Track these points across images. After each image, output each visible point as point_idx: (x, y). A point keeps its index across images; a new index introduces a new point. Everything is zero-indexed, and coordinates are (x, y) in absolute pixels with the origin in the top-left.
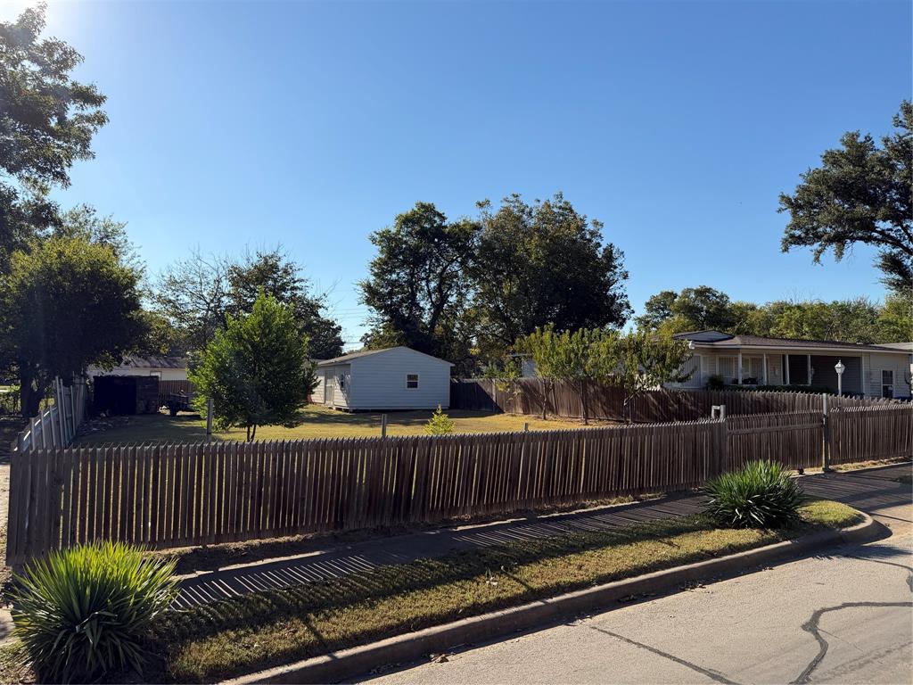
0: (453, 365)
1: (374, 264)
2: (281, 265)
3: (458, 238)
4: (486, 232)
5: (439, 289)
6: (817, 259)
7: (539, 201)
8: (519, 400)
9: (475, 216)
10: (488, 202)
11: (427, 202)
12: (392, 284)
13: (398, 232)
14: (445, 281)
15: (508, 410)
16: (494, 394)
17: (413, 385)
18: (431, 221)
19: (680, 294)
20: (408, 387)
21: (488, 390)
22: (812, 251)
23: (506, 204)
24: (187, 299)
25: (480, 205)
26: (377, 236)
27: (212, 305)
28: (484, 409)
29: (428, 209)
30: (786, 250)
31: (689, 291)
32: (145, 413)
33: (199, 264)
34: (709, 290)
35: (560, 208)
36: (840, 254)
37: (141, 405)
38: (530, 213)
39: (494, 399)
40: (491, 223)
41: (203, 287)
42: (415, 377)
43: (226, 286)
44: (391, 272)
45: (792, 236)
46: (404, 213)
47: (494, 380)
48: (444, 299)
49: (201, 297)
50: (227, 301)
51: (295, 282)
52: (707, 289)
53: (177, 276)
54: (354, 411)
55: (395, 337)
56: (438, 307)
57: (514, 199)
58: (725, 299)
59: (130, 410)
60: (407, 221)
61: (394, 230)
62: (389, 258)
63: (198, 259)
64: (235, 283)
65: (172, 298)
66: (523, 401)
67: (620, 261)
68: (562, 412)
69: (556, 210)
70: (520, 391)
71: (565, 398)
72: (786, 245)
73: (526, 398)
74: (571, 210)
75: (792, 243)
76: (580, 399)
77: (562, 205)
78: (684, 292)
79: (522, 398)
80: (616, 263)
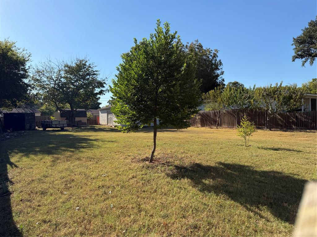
2: (87, 64)
6: (303, 65)
7: (188, 43)
15: (193, 126)
22: (302, 61)
24: (45, 79)
27: (57, 82)
30: (294, 61)
31: (230, 83)
32: (29, 130)
33: (50, 64)
35: (197, 46)
36: (312, 63)
37: (27, 126)
38: (186, 47)
41: (52, 74)
43: (63, 74)
49: (52, 79)
50: (63, 80)
51: (94, 72)
53: (41, 68)
58: (243, 86)
59: (22, 128)
63: (50, 61)
64: (66, 72)
65: (39, 78)
66: (201, 121)
67: (221, 67)
68: (224, 125)
69: (196, 47)
70: (199, 117)
71: (226, 119)
72: (294, 58)
73: (203, 120)
74: (202, 47)
75: (297, 57)
76: (235, 119)
77: (198, 44)
78: (228, 83)
79: (201, 120)
80: (220, 68)
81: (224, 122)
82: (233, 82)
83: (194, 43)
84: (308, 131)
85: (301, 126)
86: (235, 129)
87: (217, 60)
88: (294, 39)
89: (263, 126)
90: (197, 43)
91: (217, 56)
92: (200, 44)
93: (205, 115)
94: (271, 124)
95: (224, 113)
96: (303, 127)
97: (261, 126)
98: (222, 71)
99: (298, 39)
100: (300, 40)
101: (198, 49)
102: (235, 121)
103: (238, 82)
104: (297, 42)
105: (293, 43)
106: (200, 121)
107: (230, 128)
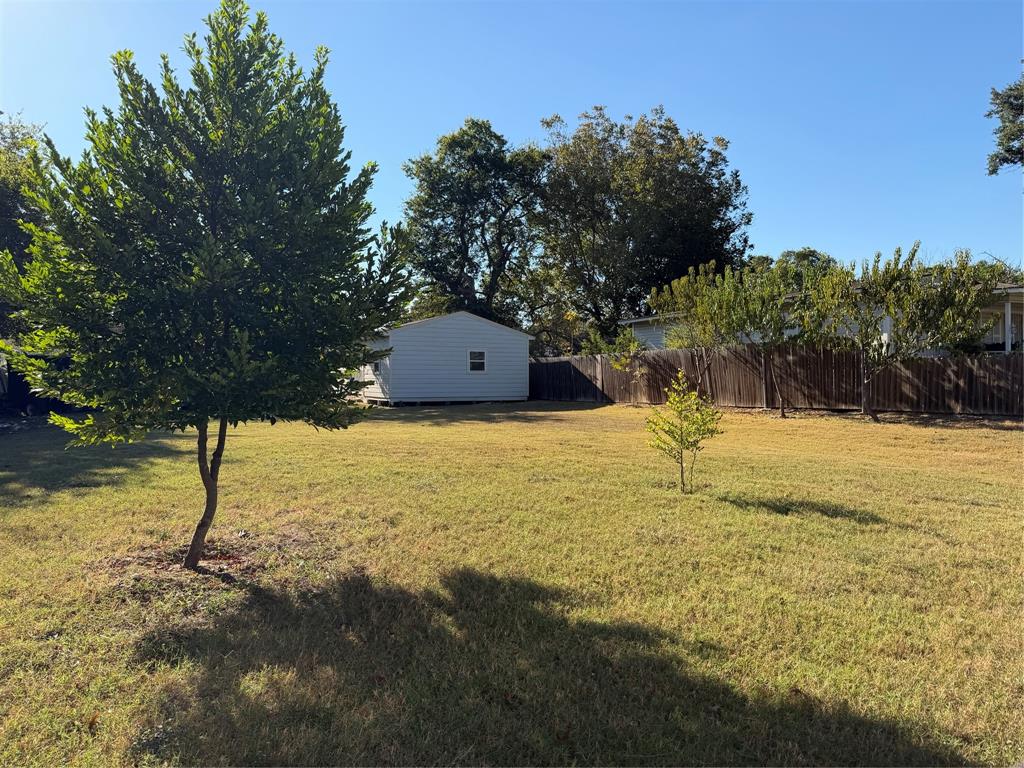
0: (533, 338)
1: (410, 205)
3: (524, 169)
4: (560, 162)
5: (497, 241)
7: (630, 118)
8: (643, 383)
9: (542, 141)
10: (557, 118)
11: (480, 118)
12: (436, 232)
13: (442, 160)
14: (505, 229)
15: (622, 400)
16: (599, 377)
17: (477, 366)
18: (487, 146)
19: (776, 259)
20: (472, 369)
21: (588, 372)
23: (587, 121)
25: (548, 123)
26: (414, 166)
28: (582, 399)
29: (481, 128)
30: (994, 171)
31: (789, 254)
34: (813, 253)
35: (661, 127)
38: (622, 131)
39: (599, 385)
40: (566, 147)
42: (481, 355)
44: (433, 216)
45: (1009, 150)
46: (449, 134)
47: (598, 357)
48: (505, 255)
52: (811, 251)
54: (396, 404)
55: (443, 304)
56: (498, 264)
57: (596, 113)
58: (832, 264)
60: (453, 144)
61: (436, 159)
62: (431, 196)
66: (649, 386)
67: (742, 199)
68: (724, 399)
69: (656, 130)
70: (644, 370)
71: (730, 377)
72: (996, 164)
73: (656, 380)
74: (676, 131)
75: (1005, 160)
76: (761, 378)
77: (663, 122)
78: (783, 256)
79: (648, 380)
80: (737, 202)
81: (724, 389)
82: (798, 249)
83: (650, 118)
84: (1008, 423)
85: (985, 405)
86: (759, 412)
87: (724, 174)
88: (997, 95)
89: (854, 404)
90: (660, 118)
91: (724, 160)
92: (670, 121)
93: (662, 363)
94: (880, 399)
95: (724, 358)
96: (992, 407)
97: (846, 403)
98: (745, 212)
99: (1010, 97)
100: (1016, 98)
101: (662, 136)
102: (761, 388)
103: (814, 252)
104: (1006, 105)
105: (994, 108)
106: (646, 382)
107: (740, 410)
